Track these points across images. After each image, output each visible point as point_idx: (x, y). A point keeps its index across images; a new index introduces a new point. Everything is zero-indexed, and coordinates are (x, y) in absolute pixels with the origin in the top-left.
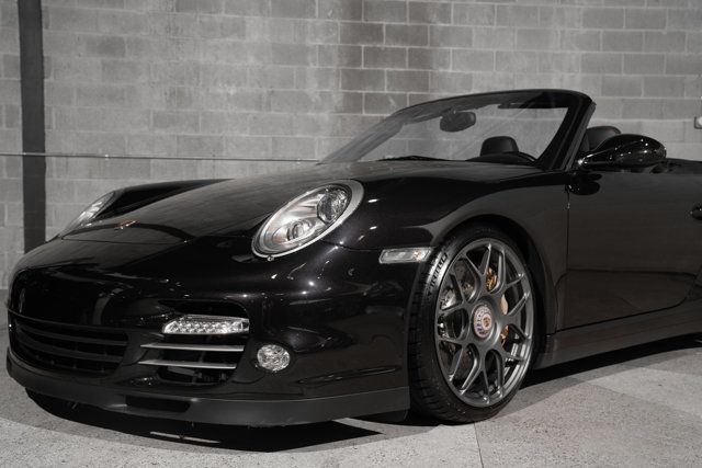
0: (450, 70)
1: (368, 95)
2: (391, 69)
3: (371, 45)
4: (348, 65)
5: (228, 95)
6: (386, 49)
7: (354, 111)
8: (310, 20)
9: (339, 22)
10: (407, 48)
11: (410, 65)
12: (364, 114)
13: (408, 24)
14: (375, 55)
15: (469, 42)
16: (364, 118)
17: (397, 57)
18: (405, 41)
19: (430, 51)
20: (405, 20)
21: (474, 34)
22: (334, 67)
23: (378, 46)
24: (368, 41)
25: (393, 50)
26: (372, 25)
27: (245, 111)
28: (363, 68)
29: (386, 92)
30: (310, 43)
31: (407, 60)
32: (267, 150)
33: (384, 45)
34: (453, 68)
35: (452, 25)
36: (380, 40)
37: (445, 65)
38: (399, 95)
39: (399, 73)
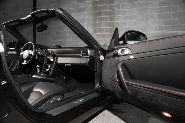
0: (120, 21)
1: (98, 29)
2: (104, 22)
3: (99, 17)
4: (94, 22)
5: (68, 31)
6: (103, 17)
7: (95, 33)
8: (85, 13)
9: (92, 12)
10: (108, 16)
11: (109, 21)
12: (98, 33)
13: (109, 10)
14: (101, 19)
15: (125, 13)
16: (98, 34)
17: (106, 19)
18: (108, 15)
19: (114, 17)
20: (108, 10)
21: (126, 11)
22: (91, 23)
23: (101, 17)
24: (99, 16)
25: (105, 17)
26: (100, 12)
27: (71, 35)
28: (97, 22)
29: (103, 28)
30: (85, 18)
31: (108, 19)
32: (75, 43)
33: (102, 16)
34: (121, 20)
35: (120, 9)
36: (102, 15)
37: (119, 20)
38: (107, 28)
39: (106, 23)
